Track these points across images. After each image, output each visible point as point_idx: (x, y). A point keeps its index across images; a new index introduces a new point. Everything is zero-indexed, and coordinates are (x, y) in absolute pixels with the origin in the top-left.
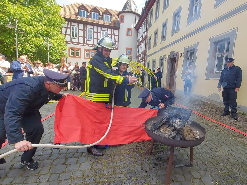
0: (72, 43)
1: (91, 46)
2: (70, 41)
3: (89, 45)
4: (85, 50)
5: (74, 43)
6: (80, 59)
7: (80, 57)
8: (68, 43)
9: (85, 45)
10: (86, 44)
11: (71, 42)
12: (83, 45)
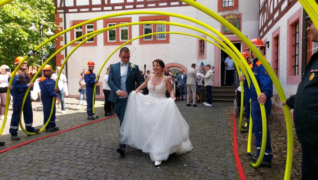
0: (76, 10)
1: (121, 7)
2: (72, 4)
3: (116, 8)
4: (107, 21)
5: (81, 10)
6: (95, 47)
7: (95, 44)
8: (70, 10)
9: (105, 8)
10: (109, 5)
11: (75, 7)
12: (100, 9)
